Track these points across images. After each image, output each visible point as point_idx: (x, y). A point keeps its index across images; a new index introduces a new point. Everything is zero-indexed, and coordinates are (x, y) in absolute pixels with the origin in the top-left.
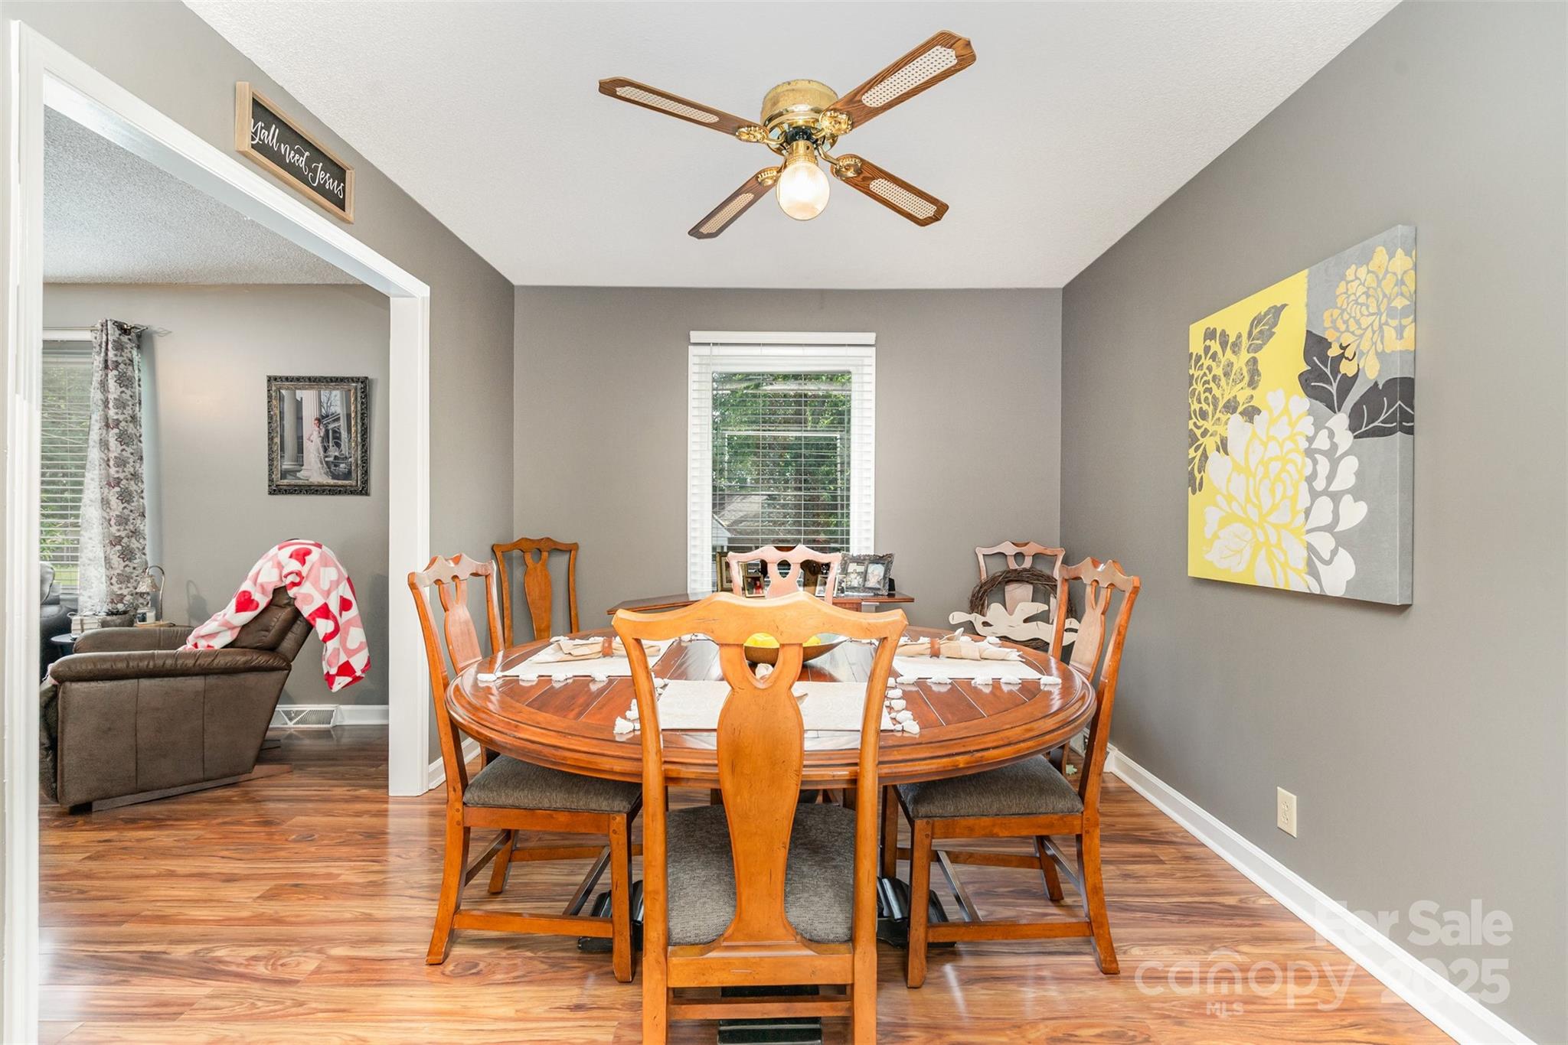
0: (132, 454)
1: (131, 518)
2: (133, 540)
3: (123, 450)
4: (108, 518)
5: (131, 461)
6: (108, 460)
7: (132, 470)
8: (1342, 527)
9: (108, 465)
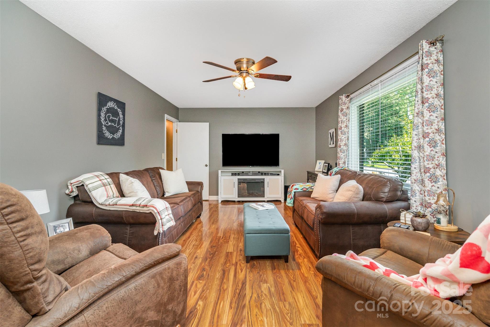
0: (437, 117)
1: (436, 156)
2: (438, 170)
3: (431, 115)
4: (423, 156)
5: (436, 121)
6: (423, 123)
7: (436, 127)
9: (423, 126)
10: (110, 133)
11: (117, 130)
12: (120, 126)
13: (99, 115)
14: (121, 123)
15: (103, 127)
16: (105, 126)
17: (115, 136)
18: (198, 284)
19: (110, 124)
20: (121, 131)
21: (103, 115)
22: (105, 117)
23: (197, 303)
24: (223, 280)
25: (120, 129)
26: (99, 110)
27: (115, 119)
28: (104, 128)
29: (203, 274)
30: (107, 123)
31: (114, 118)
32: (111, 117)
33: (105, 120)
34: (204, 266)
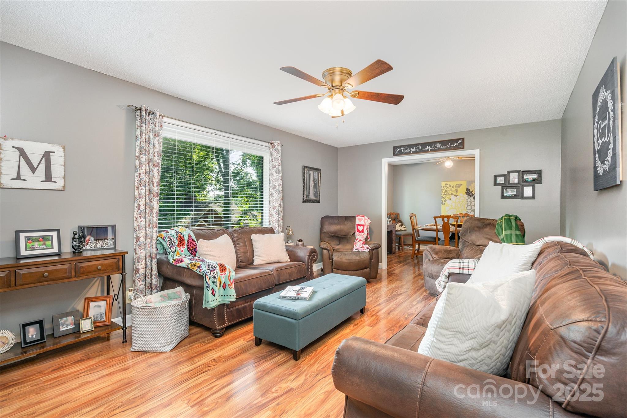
10: (602, 163)
12: (611, 134)
14: (611, 123)
17: (606, 165)
18: (414, 311)
20: (611, 147)
23: (416, 304)
24: (393, 309)
25: (611, 142)
29: (408, 316)
34: (405, 321)
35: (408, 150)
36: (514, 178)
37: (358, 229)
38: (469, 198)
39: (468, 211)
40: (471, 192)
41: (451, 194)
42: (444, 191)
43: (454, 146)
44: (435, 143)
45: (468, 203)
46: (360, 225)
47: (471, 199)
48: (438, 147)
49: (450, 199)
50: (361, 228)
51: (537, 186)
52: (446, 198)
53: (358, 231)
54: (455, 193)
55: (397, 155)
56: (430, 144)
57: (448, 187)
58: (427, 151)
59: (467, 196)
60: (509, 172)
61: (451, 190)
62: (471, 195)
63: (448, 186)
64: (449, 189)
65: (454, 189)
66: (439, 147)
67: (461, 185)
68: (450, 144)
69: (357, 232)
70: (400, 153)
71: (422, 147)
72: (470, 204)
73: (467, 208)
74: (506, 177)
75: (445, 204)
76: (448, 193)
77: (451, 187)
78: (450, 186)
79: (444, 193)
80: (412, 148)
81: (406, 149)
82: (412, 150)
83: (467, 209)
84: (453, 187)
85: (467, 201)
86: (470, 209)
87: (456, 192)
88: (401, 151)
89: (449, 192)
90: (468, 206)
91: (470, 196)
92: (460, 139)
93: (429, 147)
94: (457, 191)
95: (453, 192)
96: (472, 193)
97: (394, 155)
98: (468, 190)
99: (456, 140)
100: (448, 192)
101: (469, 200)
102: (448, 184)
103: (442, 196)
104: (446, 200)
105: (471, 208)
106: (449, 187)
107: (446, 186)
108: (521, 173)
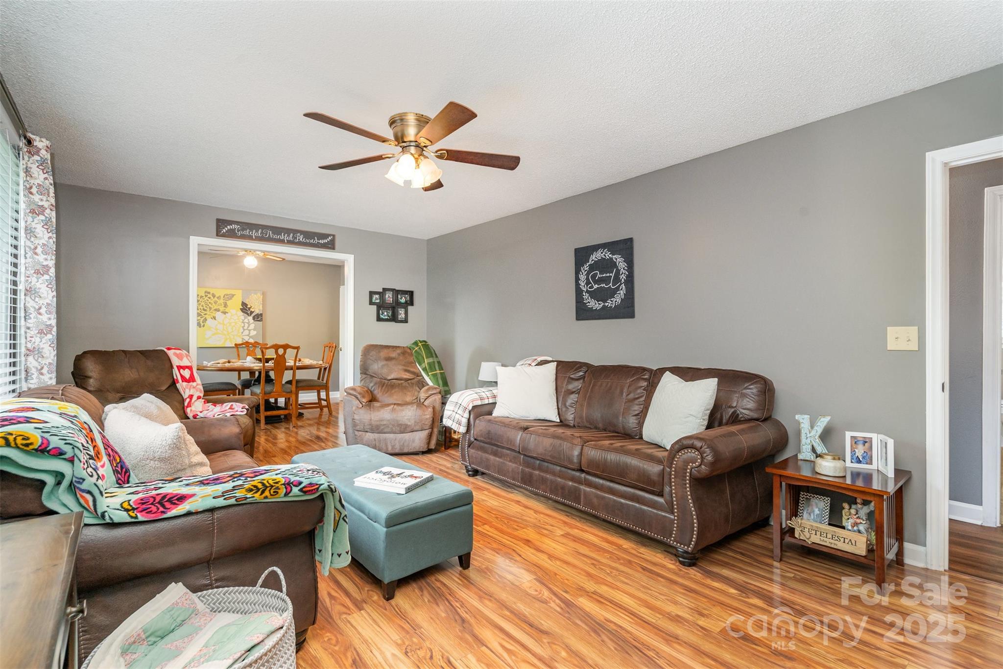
8: (250, 335)
10: (598, 301)
11: (612, 293)
12: (621, 284)
13: (577, 279)
14: (623, 277)
15: (584, 294)
16: (587, 292)
17: (609, 304)
19: (596, 286)
20: (622, 293)
21: (583, 277)
22: (587, 279)
25: (622, 289)
26: (577, 272)
27: (608, 275)
28: (586, 296)
30: (591, 287)
31: (604, 275)
32: (599, 275)
33: (588, 283)
35: (247, 232)
36: (389, 297)
37: (182, 376)
38: (245, 318)
39: (244, 337)
40: (249, 308)
41: (216, 310)
42: (203, 304)
43: (321, 243)
44: (295, 232)
45: (244, 326)
46: (184, 368)
47: (248, 320)
48: (299, 239)
49: (214, 318)
50: (186, 373)
51: (410, 308)
52: (205, 316)
53: (184, 379)
54: (222, 309)
55: (224, 236)
56: (288, 231)
57: (209, 298)
58: (281, 242)
59: (242, 314)
60: (385, 290)
61: (215, 303)
62: (249, 312)
63: (209, 296)
64: (212, 302)
65: (222, 301)
66: (301, 239)
67: (233, 295)
68: (316, 238)
69: (183, 381)
70: (231, 235)
71: (274, 233)
72: (248, 327)
73: (242, 333)
74: (382, 294)
75: (204, 326)
76: (210, 308)
77: (216, 299)
78: (214, 296)
79: (202, 308)
80: (254, 231)
81: (243, 230)
82: (254, 234)
83: (244, 334)
84: (219, 298)
85: (243, 322)
86: (248, 335)
87: (225, 307)
88: (233, 230)
89: (212, 307)
90: (244, 330)
91: (248, 314)
92: (330, 235)
93: (284, 235)
94: (226, 305)
95: (218, 307)
96: (251, 309)
97: (219, 234)
98: (244, 304)
99: (325, 236)
100: (210, 305)
101: (246, 321)
102: (209, 293)
103: (199, 311)
104: (206, 320)
105: (250, 333)
106: (212, 298)
107: (206, 296)
108: (396, 292)
